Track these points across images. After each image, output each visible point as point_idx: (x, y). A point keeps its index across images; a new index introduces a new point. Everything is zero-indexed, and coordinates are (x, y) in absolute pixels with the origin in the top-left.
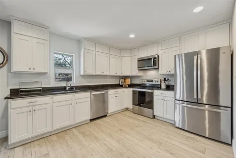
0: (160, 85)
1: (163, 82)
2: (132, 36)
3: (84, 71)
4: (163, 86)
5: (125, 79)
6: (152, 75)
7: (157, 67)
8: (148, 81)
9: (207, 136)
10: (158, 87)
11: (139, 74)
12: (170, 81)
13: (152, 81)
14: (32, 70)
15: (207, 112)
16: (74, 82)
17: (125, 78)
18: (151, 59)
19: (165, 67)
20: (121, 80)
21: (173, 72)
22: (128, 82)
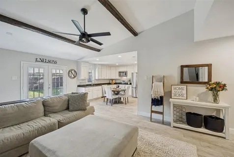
1: (129, 81)
3: (98, 78)
4: (129, 83)
6: (124, 78)
7: (126, 76)
8: (123, 81)
10: (127, 84)
11: (119, 78)
12: (131, 81)
13: (125, 81)
16: (93, 82)
17: (112, 80)
18: (124, 72)
19: (129, 76)
22: (114, 82)
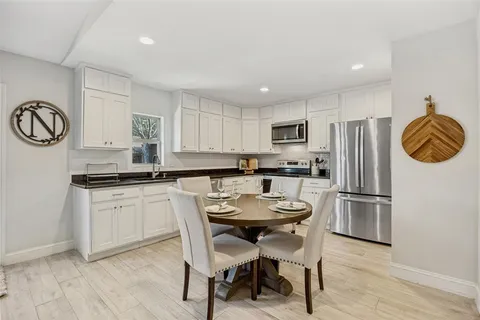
0: (310, 169)
1: (315, 164)
2: (265, 90)
3: (183, 147)
4: (315, 171)
5: (248, 160)
6: (296, 153)
7: (304, 140)
8: (289, 163)
9: (379, 240)
11: (273, 151)
12: (326, 162)
13: (296, 163)
14: (108, 146)
15: (378, 206)
18: (295, 126)
19: (317, 140)
20: (241, 161)
21: (328, 150)
22: (254, 164)
